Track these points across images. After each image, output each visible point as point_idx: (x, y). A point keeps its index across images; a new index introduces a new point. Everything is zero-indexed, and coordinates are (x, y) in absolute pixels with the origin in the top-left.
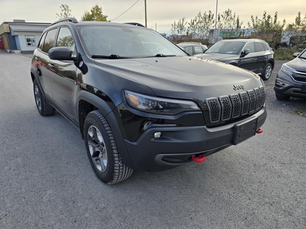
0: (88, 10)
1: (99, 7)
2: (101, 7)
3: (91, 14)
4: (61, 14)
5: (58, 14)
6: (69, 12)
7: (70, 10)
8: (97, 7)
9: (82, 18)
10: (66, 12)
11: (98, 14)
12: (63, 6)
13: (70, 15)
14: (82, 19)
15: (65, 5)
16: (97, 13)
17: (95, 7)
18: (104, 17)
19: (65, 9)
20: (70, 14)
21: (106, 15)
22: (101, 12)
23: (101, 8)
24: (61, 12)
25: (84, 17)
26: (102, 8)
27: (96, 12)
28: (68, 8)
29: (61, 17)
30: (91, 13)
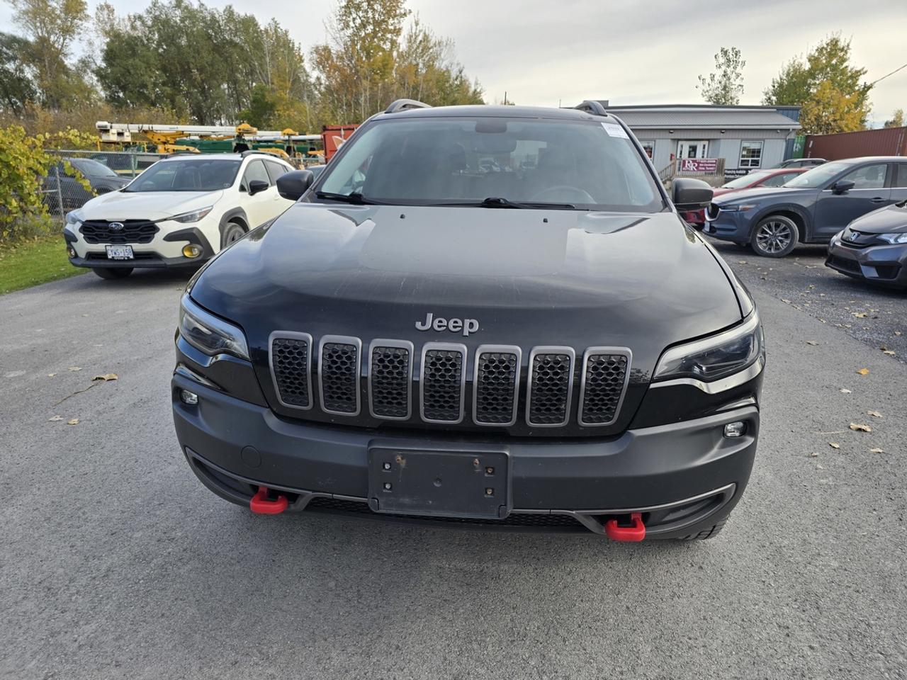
0: (798, 57)
1: (841, 44)
2: (847, 42)
3: (807, 69)
4: (713, 77)
5: (703, 77)
6: (739, 70)
7: (744, 63)
8: (834, 43)
9: (774, 82)
10: (729, 71)
11: (833, 65)
12: (725, 53)
13: (739, 78)
14: (774, 87)
15: (730, 51)
16: (828, 64)
17: (828, 45)
18: (849, 74)
19: (729, 60)
20: (738, 76)
21: (858, 69)
22: (843, 60)
23: (848, 45)
24: (711, 72)
25: (781, 79)
26: (850, 47)
27: (824, 61)
28: (738, 57)
29: (709, 85)
30: (807, 66)
